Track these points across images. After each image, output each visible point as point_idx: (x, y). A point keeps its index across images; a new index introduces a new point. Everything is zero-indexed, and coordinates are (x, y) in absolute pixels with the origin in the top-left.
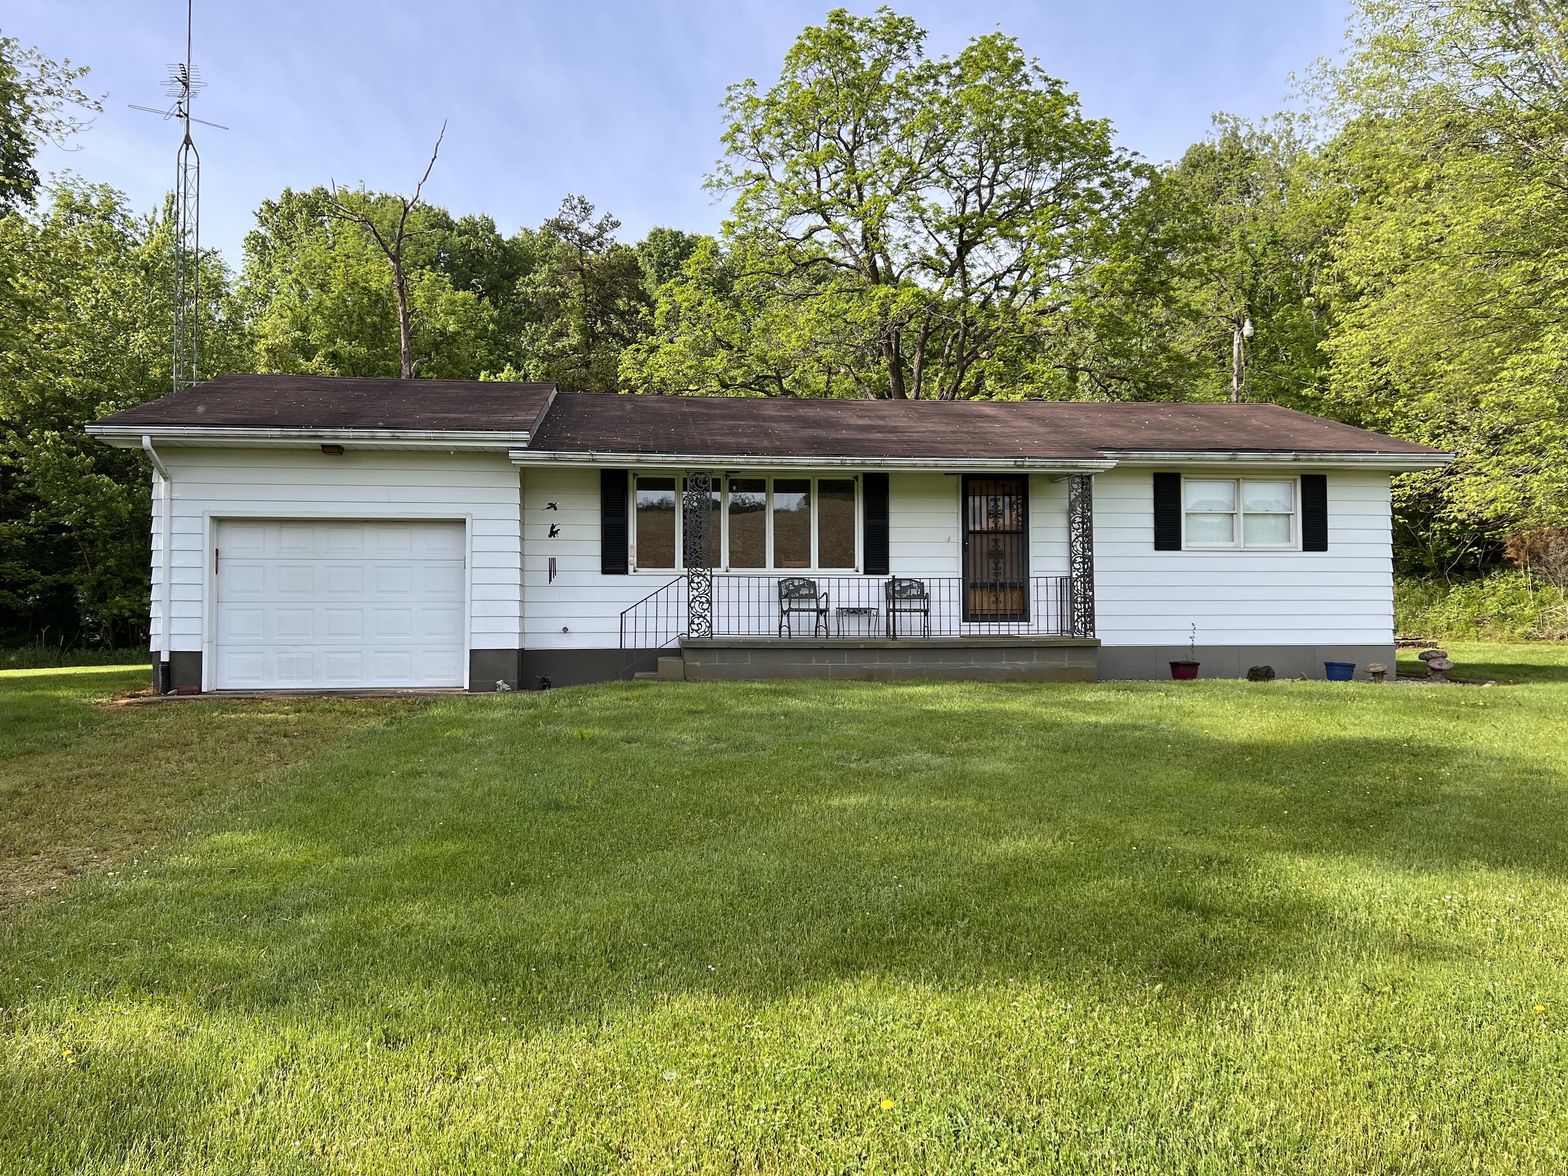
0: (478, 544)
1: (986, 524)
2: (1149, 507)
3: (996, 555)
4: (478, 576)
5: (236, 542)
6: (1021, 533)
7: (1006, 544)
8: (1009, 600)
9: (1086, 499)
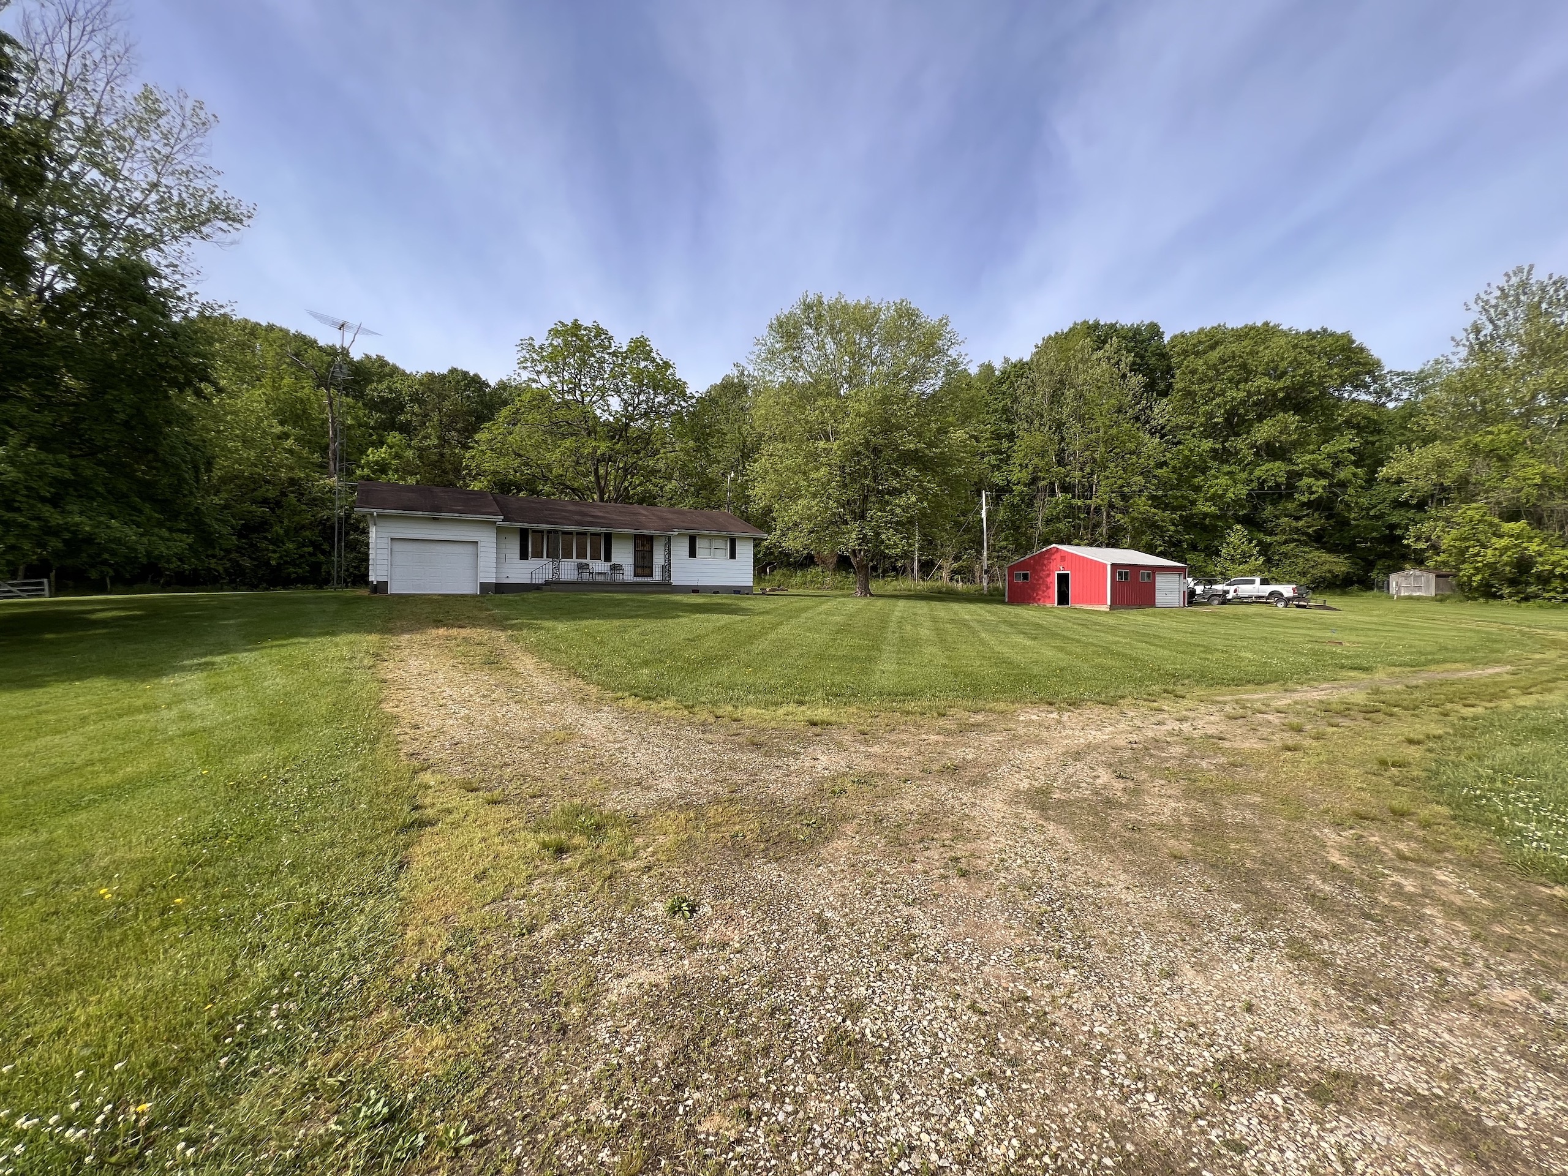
0: (482, 549)
1: (641, 548)
2: (688, 545)
3: (644, 558)
4: (482, 559)
5: (398, 546)
6: (651, 552)
7: (647, 555)
8: (647, 571)
9: (669, 542)
